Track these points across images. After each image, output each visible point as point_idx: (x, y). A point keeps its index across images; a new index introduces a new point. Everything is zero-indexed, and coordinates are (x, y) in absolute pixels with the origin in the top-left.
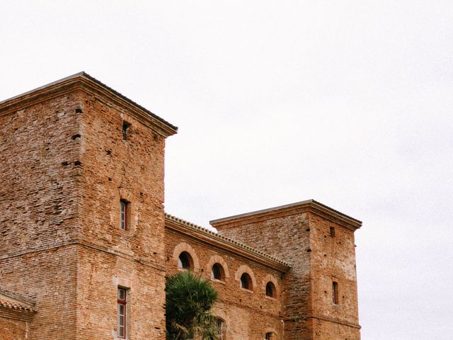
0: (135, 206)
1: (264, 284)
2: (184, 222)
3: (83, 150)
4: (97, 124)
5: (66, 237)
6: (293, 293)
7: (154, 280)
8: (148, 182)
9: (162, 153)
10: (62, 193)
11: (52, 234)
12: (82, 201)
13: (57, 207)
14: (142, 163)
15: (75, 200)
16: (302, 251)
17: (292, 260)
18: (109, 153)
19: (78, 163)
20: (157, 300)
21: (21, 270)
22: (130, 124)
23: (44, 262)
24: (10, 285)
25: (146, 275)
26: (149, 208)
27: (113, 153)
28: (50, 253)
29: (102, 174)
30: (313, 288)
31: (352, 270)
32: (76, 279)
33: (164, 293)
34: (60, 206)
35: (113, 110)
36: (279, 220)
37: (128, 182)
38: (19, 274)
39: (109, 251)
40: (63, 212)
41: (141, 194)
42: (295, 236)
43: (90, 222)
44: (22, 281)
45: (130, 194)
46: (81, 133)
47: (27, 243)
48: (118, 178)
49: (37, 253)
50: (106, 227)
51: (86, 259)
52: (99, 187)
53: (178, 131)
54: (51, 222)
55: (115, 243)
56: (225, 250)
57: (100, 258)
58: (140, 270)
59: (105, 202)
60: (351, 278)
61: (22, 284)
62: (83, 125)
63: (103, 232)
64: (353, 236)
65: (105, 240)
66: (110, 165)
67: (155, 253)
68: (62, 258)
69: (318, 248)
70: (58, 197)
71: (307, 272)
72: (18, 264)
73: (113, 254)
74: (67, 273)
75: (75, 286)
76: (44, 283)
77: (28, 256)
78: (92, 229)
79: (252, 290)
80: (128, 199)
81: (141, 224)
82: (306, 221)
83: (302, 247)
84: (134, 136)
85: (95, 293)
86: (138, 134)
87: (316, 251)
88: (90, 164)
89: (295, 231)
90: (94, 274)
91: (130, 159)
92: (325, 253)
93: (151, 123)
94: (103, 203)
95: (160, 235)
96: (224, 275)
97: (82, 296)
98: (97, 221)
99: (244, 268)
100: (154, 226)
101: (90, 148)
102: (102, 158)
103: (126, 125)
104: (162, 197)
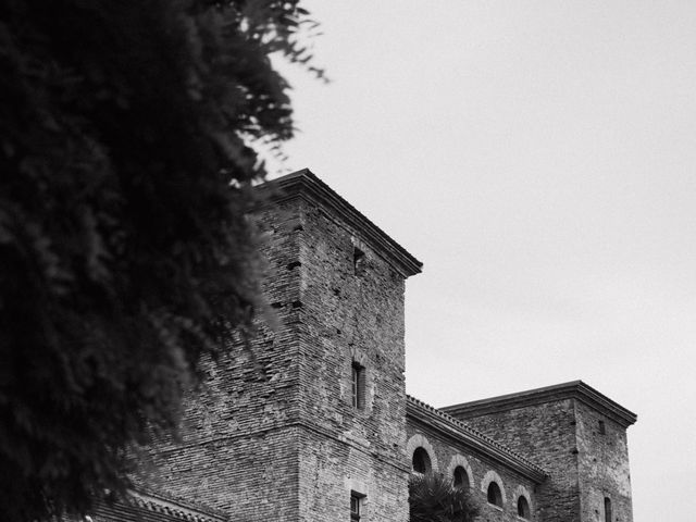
0: (371, 373)
1: (515, 498)
2: (423, 404)
3: (304, 285)
4: (321, 249)
5: (280, 416)
6: (552, 512)
7: (395, 485)
8: (386, 340)
9: (402, 299)
10: (272, 350)
11: (256, 410)
12: (304, 361)
13: (264, 371)
14: (377, 311)
15: (294, 359)
16: (565, 453)
17: (550, 466)
18: (337, 292)
19: (297, 304)
20: (399, 515)
21: (205, 466)
22: (363, 254)
23: (244, 454)
24: (185, 489)
25: (385, 476)
26: (388, 378)
27: (342, 293)
28: (252, 440)
29: (328, 324)
30: (582, 505)
31: (626, 483)
32: (296, 479)
33: (407, 505)
34: (269, 369)
35: (341, 231)
36: (530, 410)
37: (361, 337)
38: (201, 472)
39: (340, 438)
40: (275, 378)
41: (378, 356)
42: (555, 432)
43: (314, 393)
44: (205, 483)
45: (365, 356)
46: (302, 260)
47: (214, 425)
48: (348, 330)
49: (232, 440)
50: (335, 402)
51: (310, 448)
52: (326, 342)
53: (423, 269)
54: (254, 393)
55: (347, 427)
56: (470, 447)
57: (327, 448)
58: (379, 470)
59: (334, 365)
60: (625, 493)
61: (205, 487)
62: (304, 249)
63: (332, 409)
64: (625, 435)
65: (333, 421)
66: (339, 311)
67: (395, 445)
68: (272, 447)
69: (587, 449)
70: (265, 355)
71: (573, 483)
72: (199, 456)
73: (345, 444)
74: (283, 470)
75: (296, 489)
76: (243, 485)
77: (216, 444)
78: (318, 403)
79: (501, 507)
80: (361, 362)
81: (378, 401)
82: (570, 412)
83: (565, 447)
84: (368, 271)
85: (322, 501)
86: (373, 268)
87: (584, 454)
88: (313, 307)
89: (554, 424)
90: (320, 472)
91: (363, 304)
92: (594, 457)
93: (390, 255)
94: (331, 366)
95: (401, 419)
96: (468, 483)
97: (305, 504)
98: (324, 393)
99: (491, 475)
100: (394, 406)
101: (313, 284)
102: (328, 299)
103: (358, 254)
104: (403, 363)
